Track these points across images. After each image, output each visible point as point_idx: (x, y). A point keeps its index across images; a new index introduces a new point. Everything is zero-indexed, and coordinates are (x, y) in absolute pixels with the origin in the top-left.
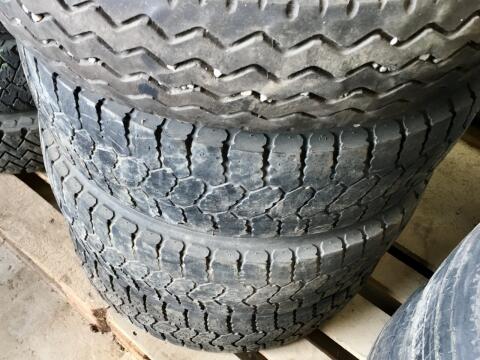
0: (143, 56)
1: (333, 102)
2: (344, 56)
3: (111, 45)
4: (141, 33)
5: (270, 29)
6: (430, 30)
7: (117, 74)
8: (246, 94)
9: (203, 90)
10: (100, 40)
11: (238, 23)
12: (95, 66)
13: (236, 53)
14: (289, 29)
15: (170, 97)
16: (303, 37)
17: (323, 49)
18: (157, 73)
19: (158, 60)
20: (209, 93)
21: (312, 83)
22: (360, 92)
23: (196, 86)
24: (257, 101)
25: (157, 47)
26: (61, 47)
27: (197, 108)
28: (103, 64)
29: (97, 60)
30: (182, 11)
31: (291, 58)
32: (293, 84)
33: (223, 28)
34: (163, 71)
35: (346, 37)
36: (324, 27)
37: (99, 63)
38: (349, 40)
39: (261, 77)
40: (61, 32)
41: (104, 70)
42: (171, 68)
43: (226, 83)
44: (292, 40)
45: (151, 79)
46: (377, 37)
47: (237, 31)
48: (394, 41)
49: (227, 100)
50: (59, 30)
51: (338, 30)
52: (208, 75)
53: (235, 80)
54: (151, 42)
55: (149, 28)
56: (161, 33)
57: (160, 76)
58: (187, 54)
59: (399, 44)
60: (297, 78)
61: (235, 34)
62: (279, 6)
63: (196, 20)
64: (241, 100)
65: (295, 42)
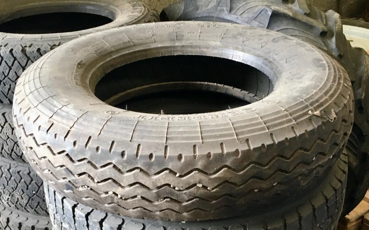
0: (65, 170)
1: (157, 203)
2: (152, 179)
3: (53, 163)
4: (63, 159)
5: (115, 162)
6: (196, 172)
7: (57, 178)
8: (110, 193)
9: (91, 189)
10: (49, 161)
11: (101, 158)
12: (48, 173)
13: (102, 172)
14: (123, 163)
15: (78, 191)
16: (131, 168)
17: (141, 174)
18: (71, 178)
19: (71, 172)
20: (94, 191)
21: (140, 191)
22: (169, 199)
23: (88, 187)
24: (116, 197)
25: (69, 165)
26: (37, 164)
27: (92, 199)
28: (51, 173)
29: (49, 171)
30: (78, 150)
31: (127, 176)
32: (130, 190)
33: (95, 160)
34: (73, 178)
35: (151, 169)
36: (139, 164)
37: (50, 172)
38: (153, 171)
39: (115, 184)
40: (36, 156)
41: (51, 175)
42: (76, 176)
43: (100, 186)
44: (126, 168)
45: (69, 181)
46: (167, 171)
47: (102, 162)
48: (178, 175)
49: (104, 195)
50: (35, 155)
51: (146, 166)
52: (91, 181)
53: (103, 185)
54: (67, 163)
55: (66, 157)
56: (71, 159)
57: (72, 180)
58: (81, 170)
59: (181, 176)
60: (132, 187)
61: (101, 163)
62: (118, 152)
63: (84, 155)
64: (109, 196)
65: (127, 170)
